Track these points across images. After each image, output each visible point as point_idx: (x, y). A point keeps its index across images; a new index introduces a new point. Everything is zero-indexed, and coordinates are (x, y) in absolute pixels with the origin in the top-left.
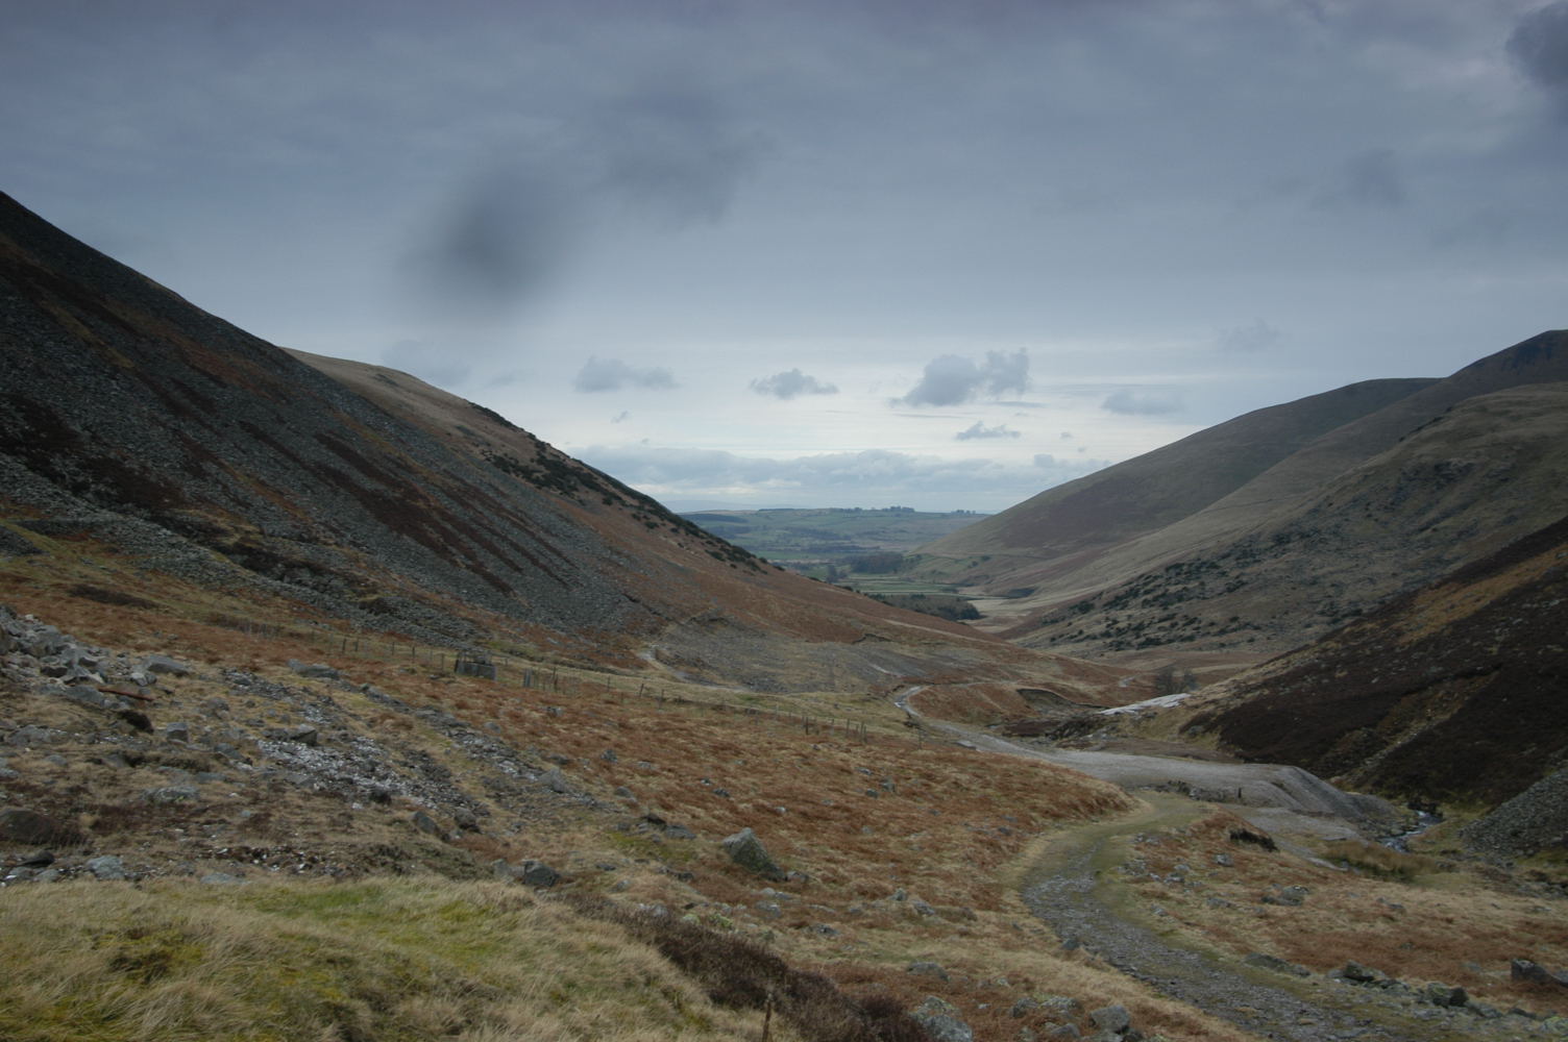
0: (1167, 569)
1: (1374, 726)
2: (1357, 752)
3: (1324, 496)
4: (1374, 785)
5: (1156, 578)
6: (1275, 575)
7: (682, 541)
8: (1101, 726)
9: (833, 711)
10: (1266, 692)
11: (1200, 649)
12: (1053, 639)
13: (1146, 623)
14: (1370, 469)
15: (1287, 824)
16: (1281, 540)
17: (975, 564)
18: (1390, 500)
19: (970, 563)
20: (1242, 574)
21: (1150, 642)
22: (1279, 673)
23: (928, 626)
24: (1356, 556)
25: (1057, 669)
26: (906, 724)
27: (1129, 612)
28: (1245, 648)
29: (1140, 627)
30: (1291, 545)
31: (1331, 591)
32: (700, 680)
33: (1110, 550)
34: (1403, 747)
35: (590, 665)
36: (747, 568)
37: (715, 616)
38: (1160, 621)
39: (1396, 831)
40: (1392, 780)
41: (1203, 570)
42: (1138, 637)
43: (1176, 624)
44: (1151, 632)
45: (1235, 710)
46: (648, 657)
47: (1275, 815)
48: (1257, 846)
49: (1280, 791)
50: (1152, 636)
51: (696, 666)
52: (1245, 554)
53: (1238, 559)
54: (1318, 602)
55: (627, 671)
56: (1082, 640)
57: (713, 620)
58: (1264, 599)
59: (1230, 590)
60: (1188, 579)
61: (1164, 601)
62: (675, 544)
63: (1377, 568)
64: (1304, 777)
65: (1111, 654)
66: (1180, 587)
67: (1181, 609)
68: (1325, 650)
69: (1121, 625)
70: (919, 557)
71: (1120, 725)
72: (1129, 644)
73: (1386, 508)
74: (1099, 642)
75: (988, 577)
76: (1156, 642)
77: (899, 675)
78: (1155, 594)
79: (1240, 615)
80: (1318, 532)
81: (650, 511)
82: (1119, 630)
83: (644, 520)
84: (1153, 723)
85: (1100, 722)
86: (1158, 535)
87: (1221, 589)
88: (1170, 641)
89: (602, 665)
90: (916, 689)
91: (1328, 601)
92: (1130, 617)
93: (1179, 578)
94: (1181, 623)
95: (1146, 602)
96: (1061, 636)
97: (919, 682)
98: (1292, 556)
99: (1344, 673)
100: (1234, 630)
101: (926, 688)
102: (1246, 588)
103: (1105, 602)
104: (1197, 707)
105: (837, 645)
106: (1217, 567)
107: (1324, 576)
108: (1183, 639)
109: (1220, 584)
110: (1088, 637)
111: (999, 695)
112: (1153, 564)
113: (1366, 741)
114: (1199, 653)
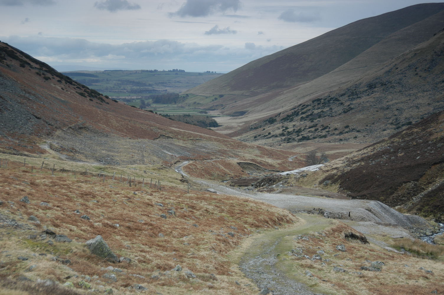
0: (313, 102)
1: (417, 180)
2: (409, 193)
3: (394, 64)
4: (417, 210)
5: (308, 106)
6: (368, 104)
7: (62, 86)
8: (279, 181)
9: (144, 175)
10: (363, 163)
11: (330, 142)
12: (255, 137)
13: (303, 129)
14: (418, 50)
15: (373, 230)
16: (371, 86)
17: (216, 99)
18: (428, 66)
19: (213, 98)
20: (351, 104)
21: (304, 138)
22: (370, 154)
23: (192, 131)
24: (410, 95)
25: (257, 152)
26: (181, 180)
27: (294, 123)
28: (352, 142)
29: (299, 131)
30: (376, 89)
31: (396, 113)
32: (73, 159)
33: (285, 92)
34: (432, 191)
35: (15, 152)
36: (99, 101)
37: (81, 126)
38: (310, 128)
39: (428, 233)
40: (427, 208)
41: (331, 102)
42: (298, 136)
43: (318, 129)
44: (305, 134)
45: (347, 173)
46: (46, 147)
47: (367, 226)
48: (358, 241)
49: (370, 213)
50: (305, 135)
51: (72, 152)
52: (353, 94)
53: (349, 96)
54: (390, 118)
55: (35, 155)
56: (270, 137)
57: (80, 128)
58: (362, 117)
59: (345, 112)
60: (324, 107)
61: (311, 117)
62: (60, 88)
63: (420, 101)
64: (382, 206)
65: (285, 144)
66: (320, 110)
67: (320, 121)
68: (393, 142)
69: (290, 130)
70: (187, 95)
71: (289, 180)
72: (294, 139)
73: (425, 70)
74: (279, 138)
75: (222, 105)
76: (307, 138)
77: (177, 156)
78: (307, 114)
79: (349, 125)
80: (390, 82)
81: (46, 71)
82: (288, 132)
83: (43, 76)
84: (306, 179)
85: (280, 179)
86: (308, 84)
87: (340, 112)
88: (314, 138)
89: (21, 152)
90: (186, 163)
91: (394, 118)
92: (294, 125)
93: (319, 106)
94: (320, 129)
95: (302, 118)
96: (259, 136)
97: (187, 159)
98: (377, 95)
99: (402, 154)
100: (347, 132)
101: (191, 162)
102: (353, 111)
103: (282, 118)
104: (328, 171)
105: (146, 140)
106: (338, 100)
107: (393, 105)
108: (321, 137)
109: (340, 109)
110: (273, 136)
111: (228, 165)
112: (306, 99)
113: (413, 188)
114: (329, 144)
